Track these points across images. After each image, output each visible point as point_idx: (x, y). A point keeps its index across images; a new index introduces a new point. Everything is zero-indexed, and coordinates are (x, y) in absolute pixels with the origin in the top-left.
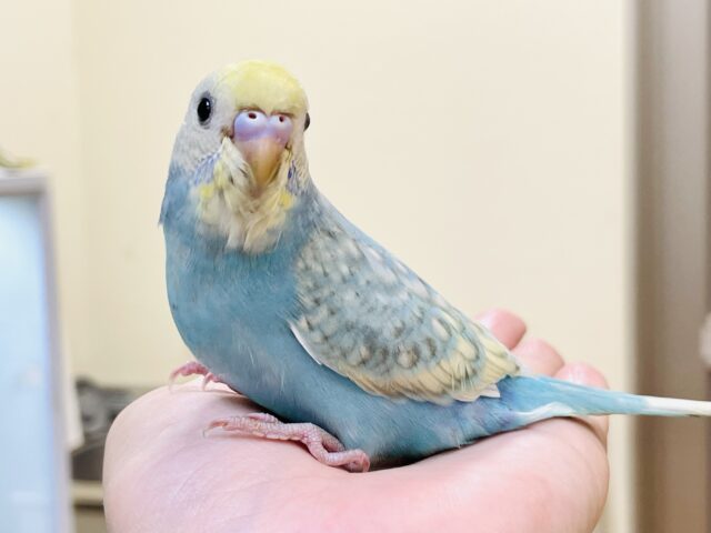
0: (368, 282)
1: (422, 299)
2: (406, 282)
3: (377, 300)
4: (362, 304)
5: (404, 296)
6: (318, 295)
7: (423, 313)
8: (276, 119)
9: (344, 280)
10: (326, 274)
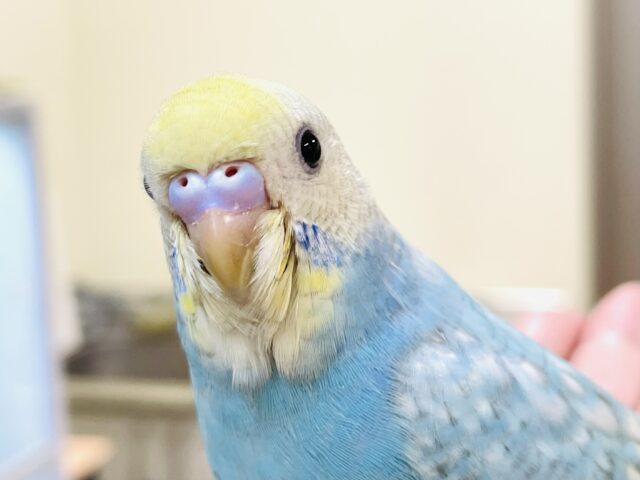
0: (524, 425)
1: (607, 435)
2: (583, 410)
3: (539, 454)
4: (516, 466)
5: (581, 438)
6: (441, 459)
7: (612, 462)
8: (219, 176)
9: (485, 428)
10: (453, 422)
